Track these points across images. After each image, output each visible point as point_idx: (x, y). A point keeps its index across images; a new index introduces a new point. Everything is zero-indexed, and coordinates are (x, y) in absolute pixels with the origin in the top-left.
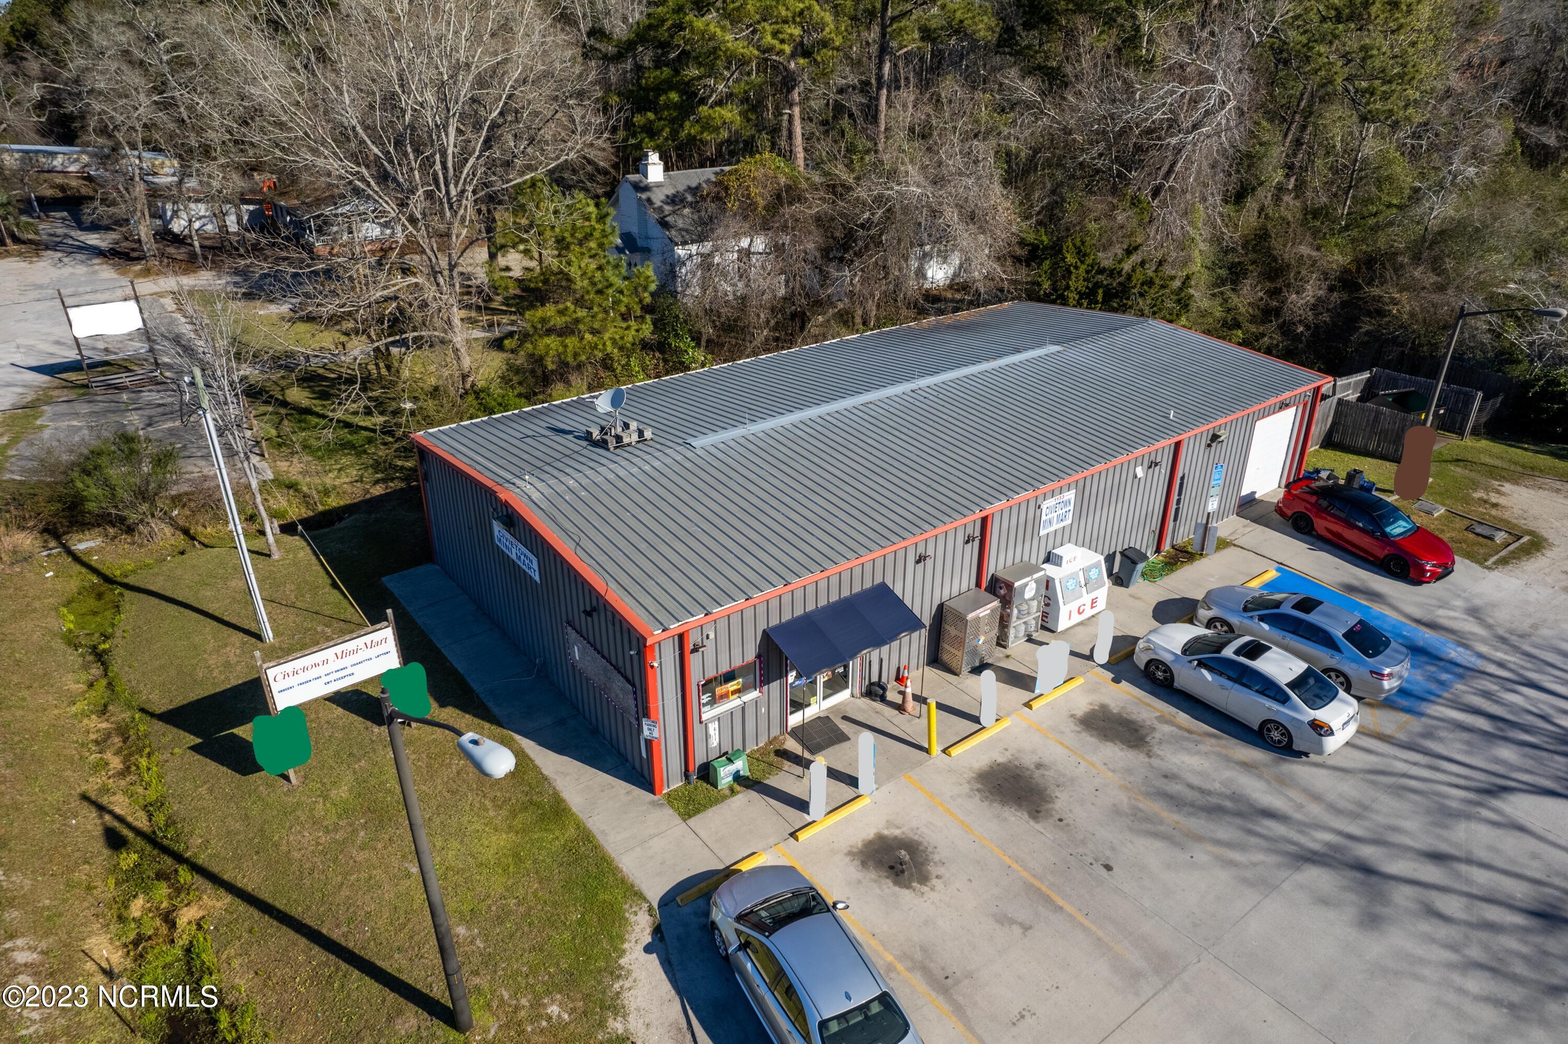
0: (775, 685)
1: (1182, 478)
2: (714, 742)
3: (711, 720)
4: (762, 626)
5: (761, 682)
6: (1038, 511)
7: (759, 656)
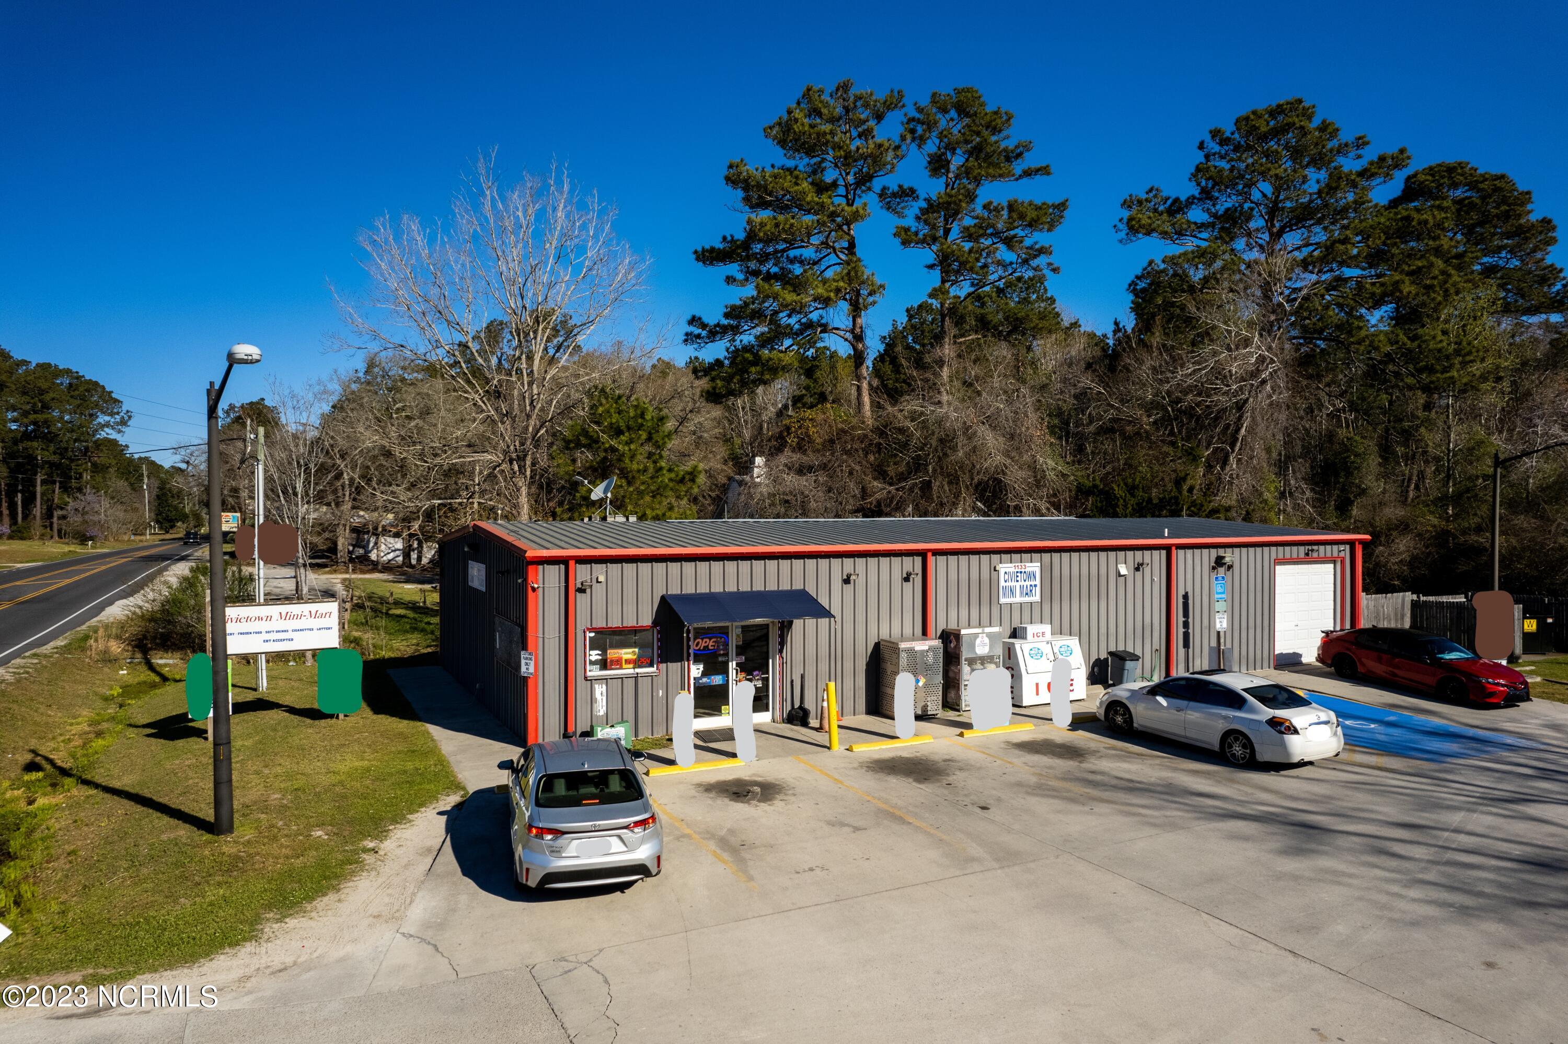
0: (674, 667)
1: (1186, 597)
2: (601, 709)
3: (599, 679)
4: (660, 592)
5: (659, 656)
6: (994, 574)
7: (655, 623)
